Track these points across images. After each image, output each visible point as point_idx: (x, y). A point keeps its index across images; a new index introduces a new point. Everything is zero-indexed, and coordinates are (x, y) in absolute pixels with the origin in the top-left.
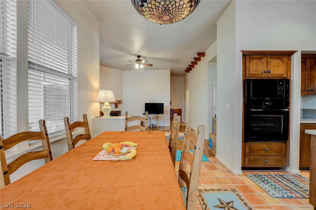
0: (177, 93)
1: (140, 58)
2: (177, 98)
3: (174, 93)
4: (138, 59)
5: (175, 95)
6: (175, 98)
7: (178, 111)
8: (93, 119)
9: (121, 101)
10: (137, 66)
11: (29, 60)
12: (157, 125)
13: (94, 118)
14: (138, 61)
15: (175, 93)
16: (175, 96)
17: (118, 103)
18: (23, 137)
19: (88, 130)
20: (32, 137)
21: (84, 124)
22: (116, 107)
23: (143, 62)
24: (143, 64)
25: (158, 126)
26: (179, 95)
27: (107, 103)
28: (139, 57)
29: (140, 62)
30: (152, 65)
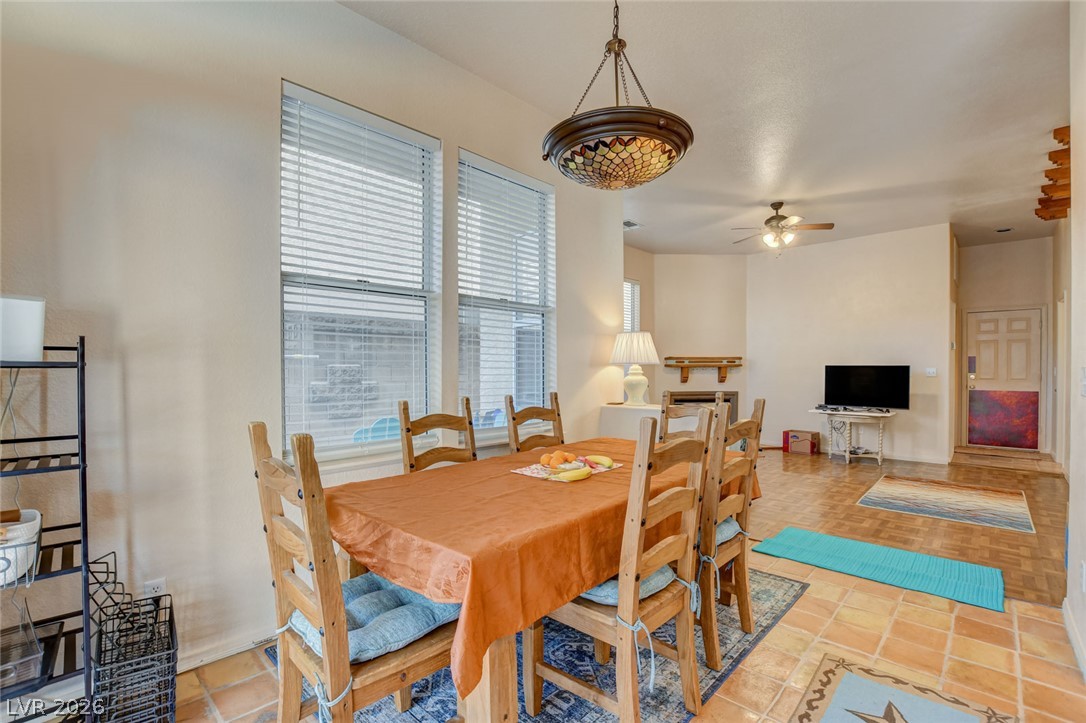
0: (1011, 321)
1: (781, 212)
2: (1010, 342)
3: (989, 321)
4: (773, 213)
5: (997, 327)
6: (996, 342)
7: (1014, 401)
8: (602, 408)
9: (740, 358)
10: (769, 239)
11: (461, 291)
12: (877, 453)
13: (605, 405)
14: (774, 223)
15: (996, 321)
16: (996, 331)
17: (726, 367)
18: (438, 421)
19: (559, 427)
20: (449, 424)
21: (552, 414)
22: (684, 380)
23: (794, 220)
24: (792, 228)
25: (879, 457)
26: (1017, 326)
27: (636, 368)
28: (777, 206)
29: (783, 223)
30: (830, 226)
